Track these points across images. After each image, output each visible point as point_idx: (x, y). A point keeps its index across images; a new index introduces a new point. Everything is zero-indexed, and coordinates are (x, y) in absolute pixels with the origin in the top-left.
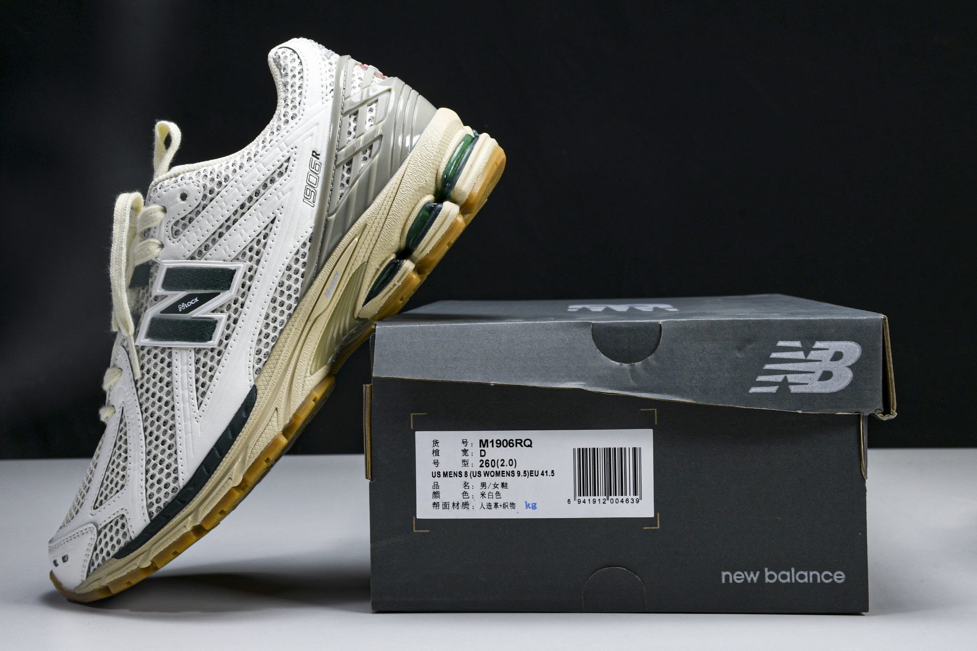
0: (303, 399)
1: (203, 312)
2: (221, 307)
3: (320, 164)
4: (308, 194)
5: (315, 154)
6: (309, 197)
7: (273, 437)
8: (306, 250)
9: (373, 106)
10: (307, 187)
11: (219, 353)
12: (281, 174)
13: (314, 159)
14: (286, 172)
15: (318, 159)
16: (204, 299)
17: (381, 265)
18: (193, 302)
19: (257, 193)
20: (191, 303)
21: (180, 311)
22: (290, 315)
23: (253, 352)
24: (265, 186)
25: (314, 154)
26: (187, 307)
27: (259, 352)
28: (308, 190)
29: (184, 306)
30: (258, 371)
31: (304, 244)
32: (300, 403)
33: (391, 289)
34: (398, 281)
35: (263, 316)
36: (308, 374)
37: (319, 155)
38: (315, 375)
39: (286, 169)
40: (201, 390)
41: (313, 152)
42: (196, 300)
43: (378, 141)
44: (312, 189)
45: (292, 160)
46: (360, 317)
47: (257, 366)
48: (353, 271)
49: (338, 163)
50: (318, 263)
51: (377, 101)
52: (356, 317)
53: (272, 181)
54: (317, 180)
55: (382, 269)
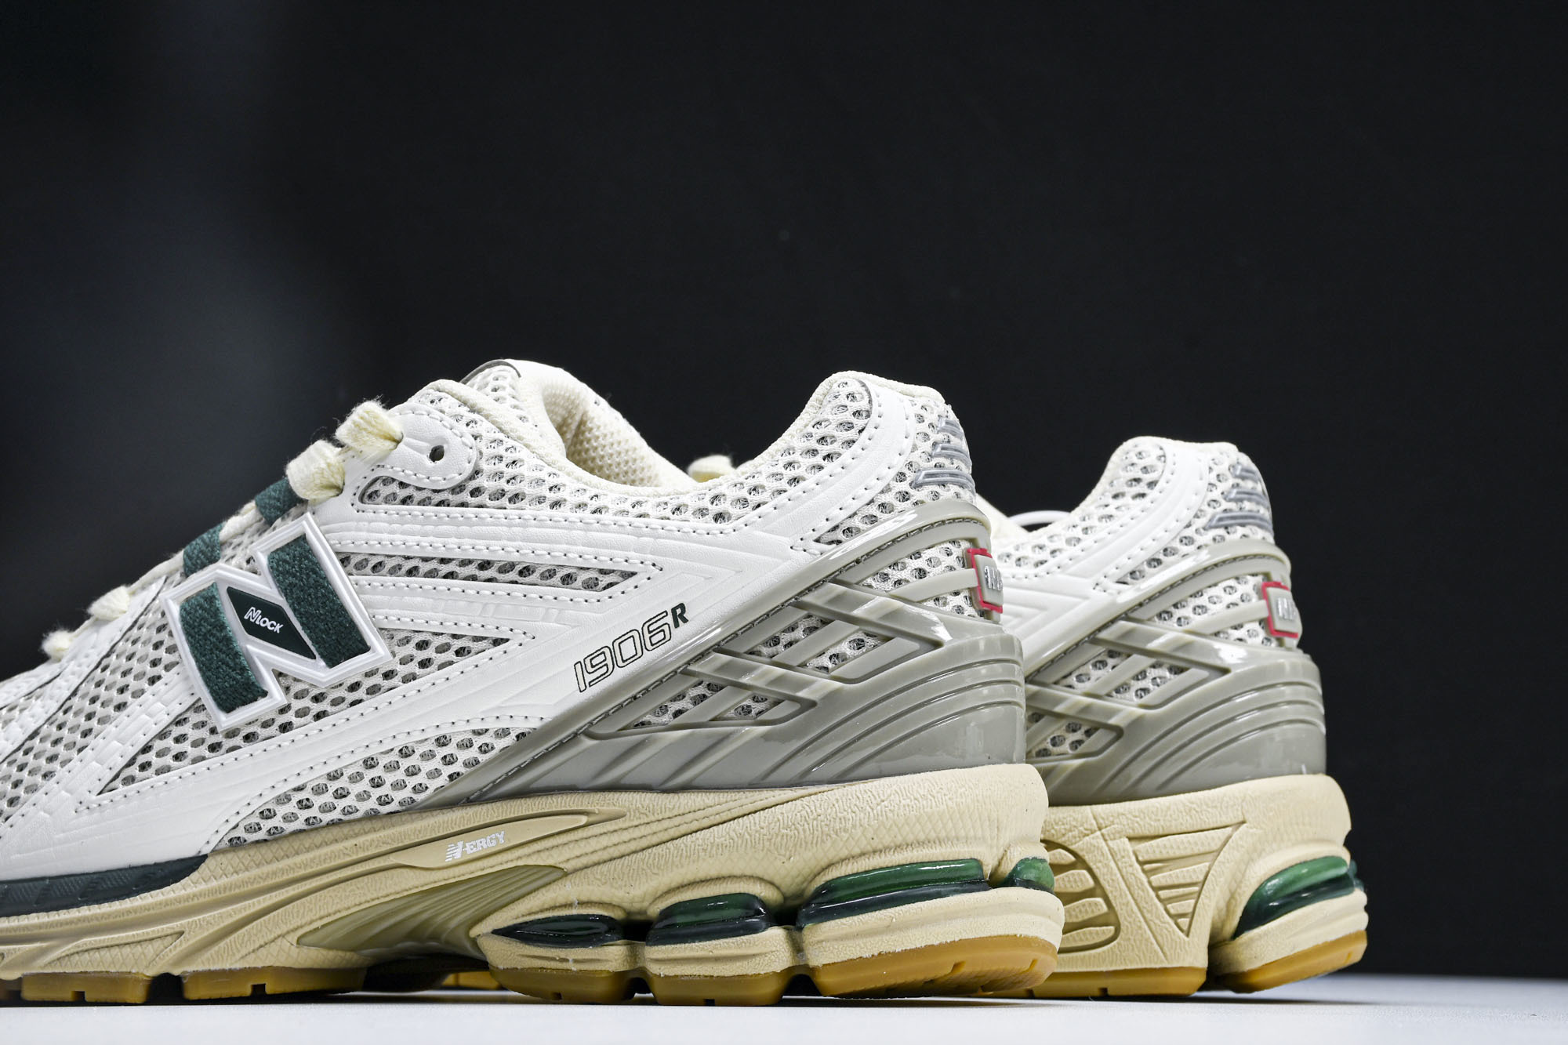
0: (238, 966)
1: (264, 657)
2: (296, 680)
3: (668, 637)
4: (594, 663)
5: (679, 614)
6: (590, 670)
7: (124, 969)
8: (500, 744)
9: (870, 642)
10: (606, 650)
11: (214, 748)
12: (591, 585)
13: (669, 619)
14: (604, 589)
15: (677, 625)
16: (288, 640)
17: (581, 904)
18: (272, 625)
19: (526, 571)
20: (268, 624)
21: (246, 617)
22: (373, 815)
23: (257, 805)
24: (550, 574)
25: (679, 611)
26: (257, 623)
27: (267, 815)
28: (602, 658)
29: (254, 615)
30: (236, 844)
31: (505, 732)
32: (227, 966)
33: (553, 959)
34: (576, 961)
35: (331, 768)
36: (294, 938)
37: (685, 621)
38: (305, 949)
39: (611, 585)
40: (134, 770)
41: (682, 606)
42: (278, 628)
43: (797, 707)
44: (609, 661)
45: (631, 581)
46: (480, 941)
47: (240, 833)
48: (531, 862)
49: (693, 668)
50: (496, 785)
51: (888, 639)
52: (474, 932)
53: (567, 580)
54: (634, 658)
55: (574, 912)
